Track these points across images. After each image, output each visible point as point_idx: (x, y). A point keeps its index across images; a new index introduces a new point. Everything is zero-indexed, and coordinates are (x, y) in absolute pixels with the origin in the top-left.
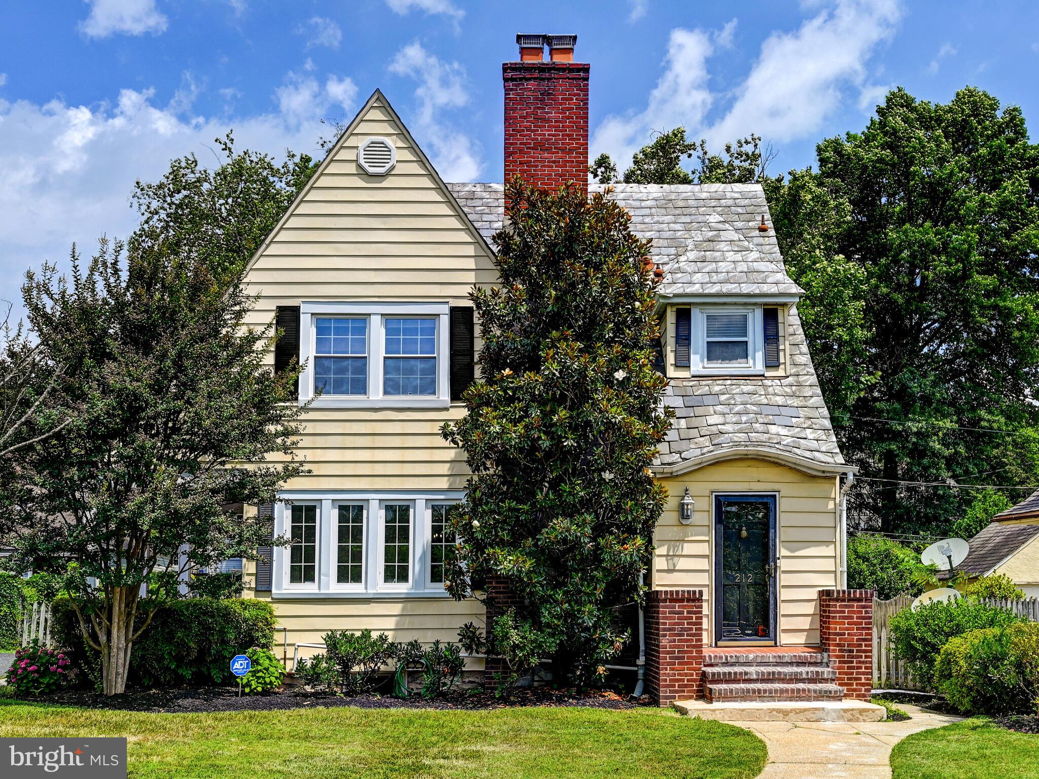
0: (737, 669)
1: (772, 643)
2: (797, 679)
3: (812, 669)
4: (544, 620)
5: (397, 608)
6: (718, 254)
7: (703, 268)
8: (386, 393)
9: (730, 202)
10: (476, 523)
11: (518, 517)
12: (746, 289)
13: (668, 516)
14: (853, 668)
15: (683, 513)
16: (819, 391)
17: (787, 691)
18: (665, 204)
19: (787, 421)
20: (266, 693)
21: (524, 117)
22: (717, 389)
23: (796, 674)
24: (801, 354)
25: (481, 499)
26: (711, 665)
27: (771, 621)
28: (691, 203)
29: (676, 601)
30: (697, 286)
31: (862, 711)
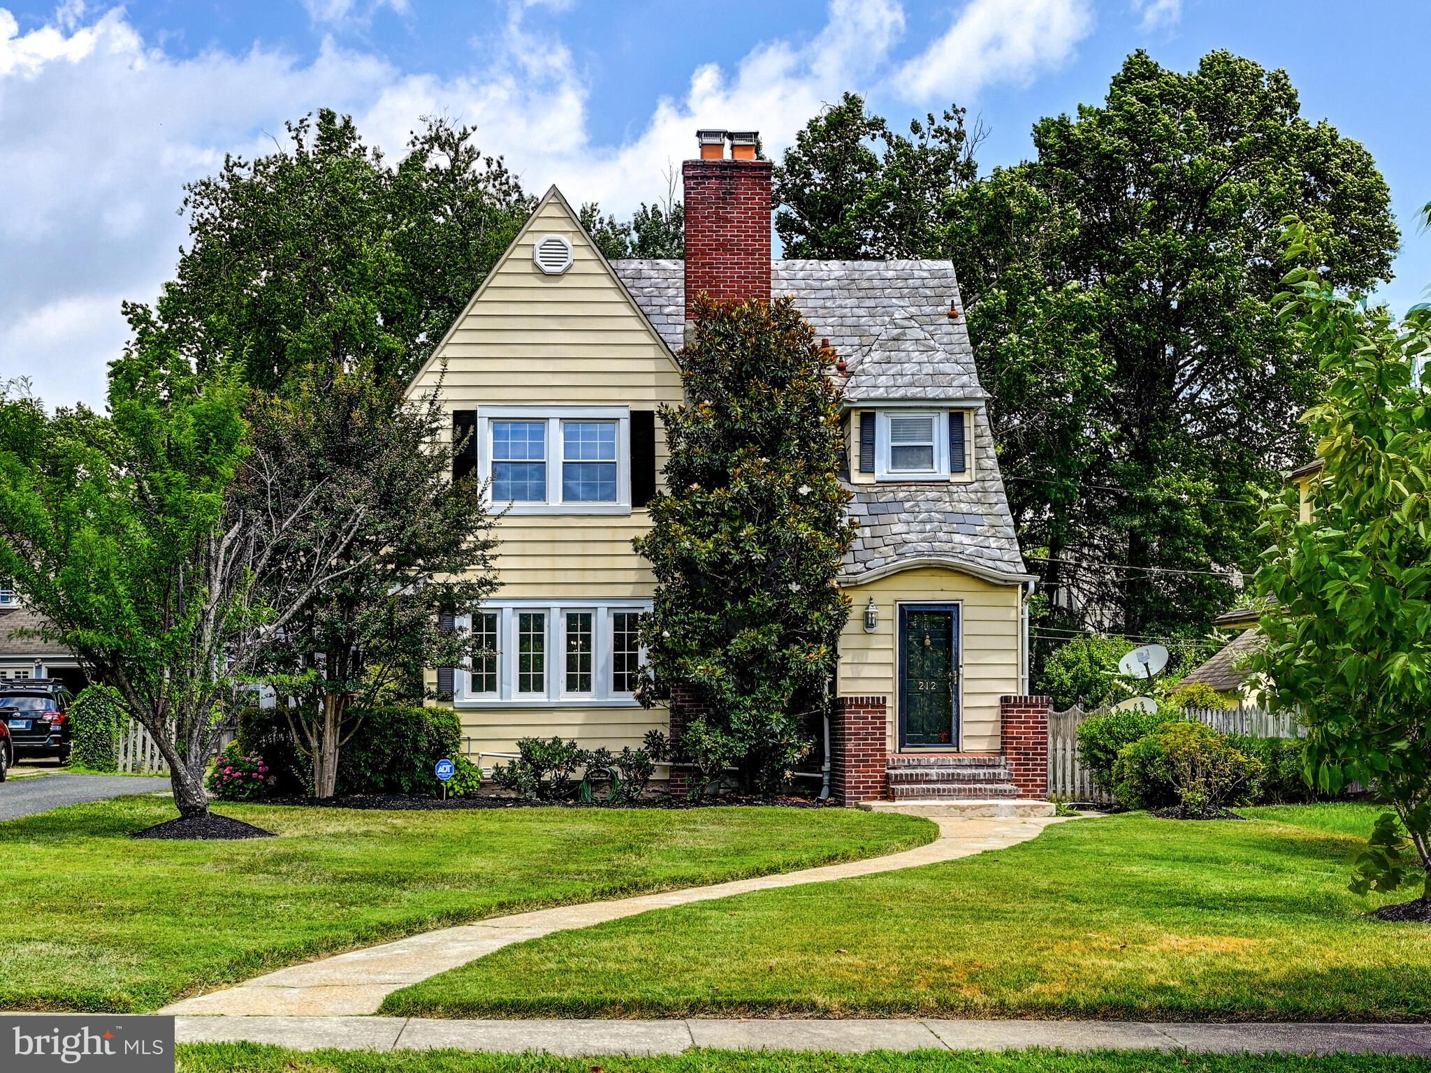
0: (919, 771)
1: (955, 749)
2: (974, 779)
3: (991, 771)
4: (734, 726)
5: (579, 718)
6: (903, 354)
7: (888, 369)
8: (565, 498)
9: (918, 283)
10: (666, 634)
11: (707, 628)
12: (931, 393)
13: (853, 625)
14: (1029, 770)
15: (868, 622)
16: (1004, 498)
17: (965, 790)
18: (848, 285)
19: (971, 530)
20: (467, 796)
21: (706, 218)
22: (901, 495)
23: (974, 775)
24: (988, 457)
25: (671, 609)
26: (894, 768)
27: (954, 728)
28: (876, 283)
29: (861, 706)
30: (882, 390)
31: (1033, 807)
